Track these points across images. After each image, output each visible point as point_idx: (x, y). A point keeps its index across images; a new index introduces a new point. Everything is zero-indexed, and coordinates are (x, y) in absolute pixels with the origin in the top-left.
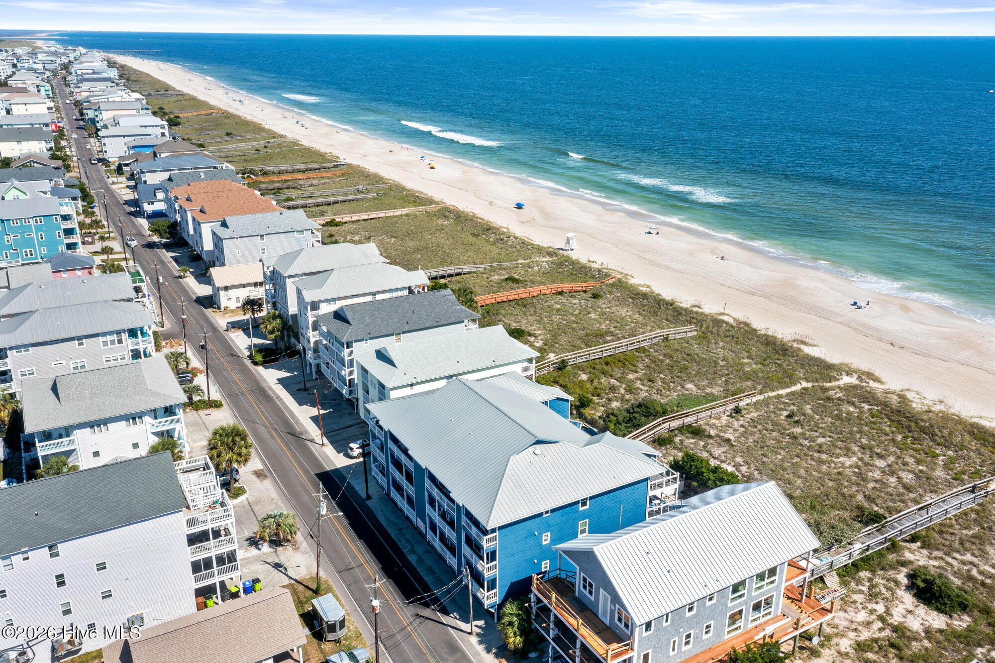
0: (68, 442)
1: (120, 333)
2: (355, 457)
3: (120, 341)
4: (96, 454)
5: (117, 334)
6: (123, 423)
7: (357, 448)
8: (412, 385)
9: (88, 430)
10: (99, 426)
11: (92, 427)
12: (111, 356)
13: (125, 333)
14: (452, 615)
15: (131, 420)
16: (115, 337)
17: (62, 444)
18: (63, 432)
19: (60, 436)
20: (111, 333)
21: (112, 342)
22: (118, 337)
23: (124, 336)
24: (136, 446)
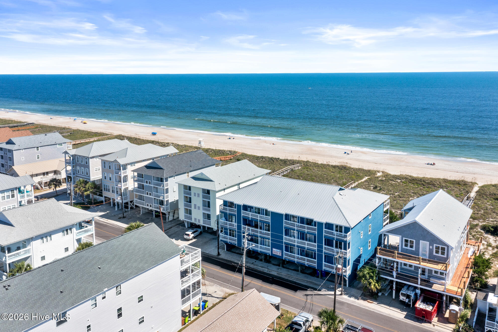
0: (24, 252)
1: (13, 190)
2: (191, 239)
3: (13, 196)
4: (43, 258)
5: (11, 191)
6: (61, 234)
7: (191, 234)
8: (224, 190)
9: (40, 241)
10: (46, 237)
11: (42, 238)
12: (6, 207)
13: (16, 190)
14: (322, 290)
15: (65, 232)
16: (10, 193)
17: (21, 255)
18: (21, 245)
19: (19, 248)
20: (7, 190)
21: (8, 197)
22: (12, 193)
23: (16, 192)
24: (67, 249)
